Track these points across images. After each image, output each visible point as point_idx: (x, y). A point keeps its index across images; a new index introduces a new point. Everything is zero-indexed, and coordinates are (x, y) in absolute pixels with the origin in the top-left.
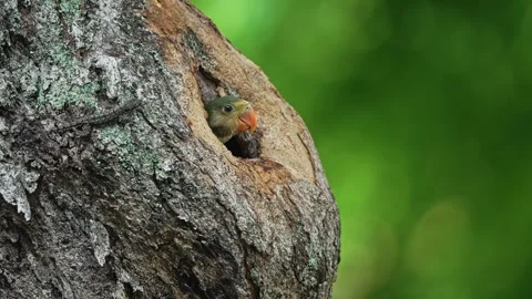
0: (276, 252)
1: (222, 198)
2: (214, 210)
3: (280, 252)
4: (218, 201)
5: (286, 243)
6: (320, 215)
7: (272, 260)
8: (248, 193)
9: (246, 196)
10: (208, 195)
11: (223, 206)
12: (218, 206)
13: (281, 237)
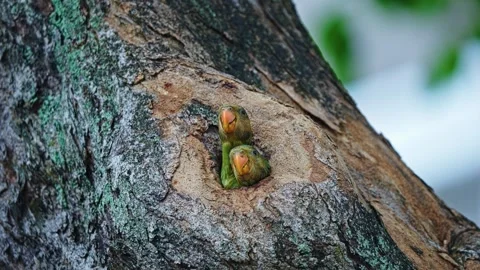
0: (260, 255)
1: (197, 234)
2: (195, 246)
3: (264, 254)
4: (194, 237)
5: (268, 244)
6: (302, 206)
7: (259, 263)
8: (225, 219)
9: (222, 222)
10: (186, 236)
11: (200, 240)
12: (196, 242)
13: (261, 242)
